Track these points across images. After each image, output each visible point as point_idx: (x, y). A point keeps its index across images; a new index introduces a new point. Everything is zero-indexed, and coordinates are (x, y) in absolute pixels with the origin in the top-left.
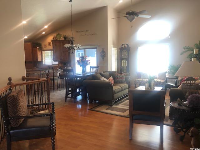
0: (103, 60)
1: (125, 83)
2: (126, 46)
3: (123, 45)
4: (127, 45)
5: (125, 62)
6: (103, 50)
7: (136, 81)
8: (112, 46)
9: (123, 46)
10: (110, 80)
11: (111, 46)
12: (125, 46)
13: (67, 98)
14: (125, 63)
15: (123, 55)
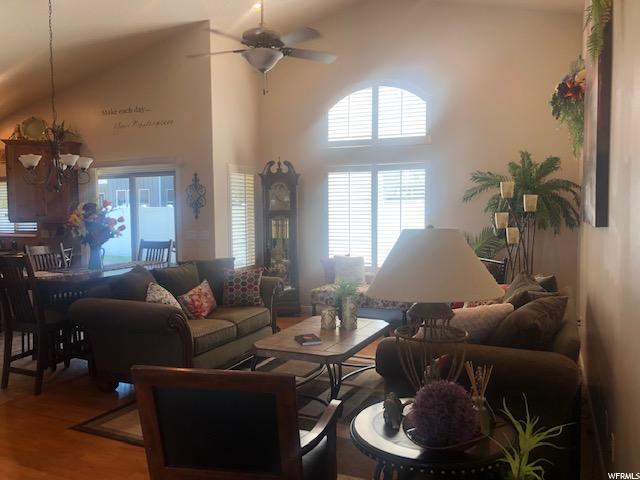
0: (197, 217)
1: (258, 305)
2: (285, 169)
3: (271, 163)
4: (287, 164)
5: (283, 226)
6: (196, 180)
7: (314, 293)
8: (232, 166)
9: (274, 169)
10: (195, 297)
11: (228, 167)
12: (279, 170)
13: (11, 374)
14: (283, 230)
15: (273, 201)
